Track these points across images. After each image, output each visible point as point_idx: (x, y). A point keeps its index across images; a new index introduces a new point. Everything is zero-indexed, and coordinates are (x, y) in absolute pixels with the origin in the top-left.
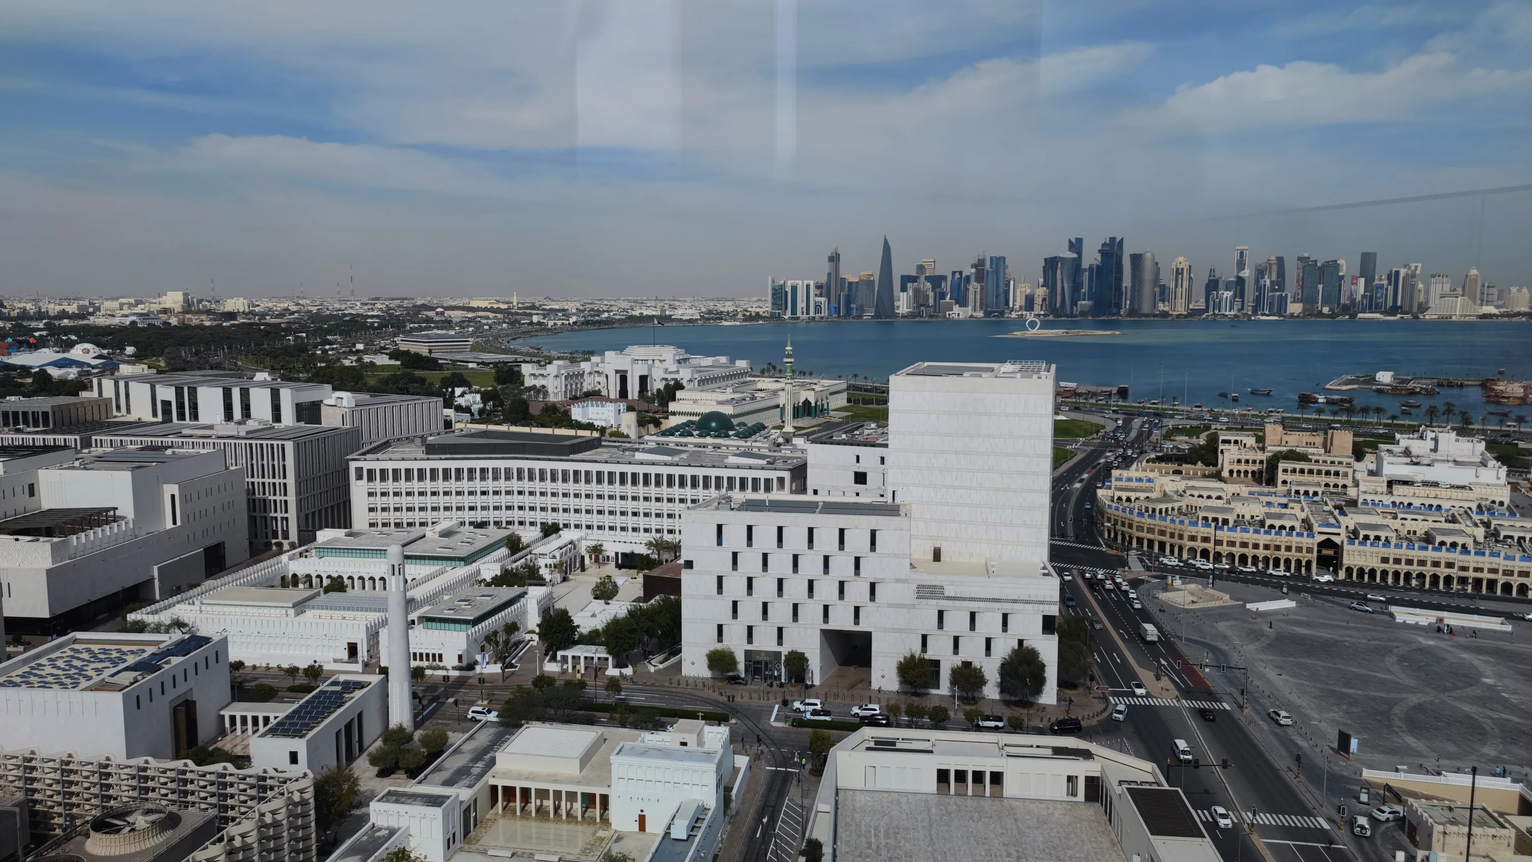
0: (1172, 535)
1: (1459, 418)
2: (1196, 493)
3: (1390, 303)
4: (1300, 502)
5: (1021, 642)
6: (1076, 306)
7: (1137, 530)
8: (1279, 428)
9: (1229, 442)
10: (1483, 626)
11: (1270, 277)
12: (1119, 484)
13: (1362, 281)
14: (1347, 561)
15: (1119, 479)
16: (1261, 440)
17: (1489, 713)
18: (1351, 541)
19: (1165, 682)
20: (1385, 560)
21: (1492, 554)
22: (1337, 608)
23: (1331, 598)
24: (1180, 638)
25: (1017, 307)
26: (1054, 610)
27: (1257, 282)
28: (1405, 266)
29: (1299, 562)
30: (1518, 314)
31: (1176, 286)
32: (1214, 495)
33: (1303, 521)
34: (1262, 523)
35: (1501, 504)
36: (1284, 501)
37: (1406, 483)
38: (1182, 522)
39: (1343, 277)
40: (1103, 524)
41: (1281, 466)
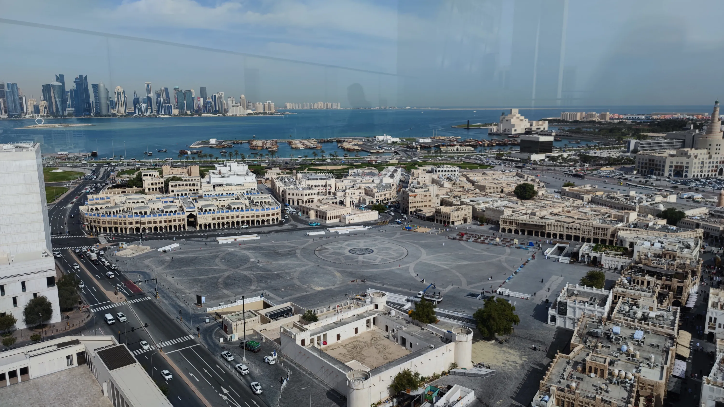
0: (121, 223)
1: (241, 156)
2: (131, 202)
3: (214, 109)
4: (178, 199)
5: (35, 295)
6: (65, 111)
7: (103, 224)
8: (168, 167)
9: (147, 175)
10: (250, 239)
11: (163, 97)
12: (92, 202)
13: (202, 99)
14: (199, 222)
15: (91, 200)
16: (161, 173)
17: (253, 273)
18: (200, 213)
19: (120, 295)
20: (214, 219)
21: (252, 210)
22: (196, 242)
23: (194, 239)
24: (127, 272)
25: (29, 111)
26: (53, 274)
27: (157, 99)
28: (218, 93)
29: (180, 226)
30: (260, 113)
31: (118, 101)
32: (140, 201)
33: (180, 207)
34: (162, 211)
35: (254, 189)
36: (172, 199)
37: (220, 185)
38: (125, 216)
39: (194, 98)
40: (83, 223)
41: (170, 184)
